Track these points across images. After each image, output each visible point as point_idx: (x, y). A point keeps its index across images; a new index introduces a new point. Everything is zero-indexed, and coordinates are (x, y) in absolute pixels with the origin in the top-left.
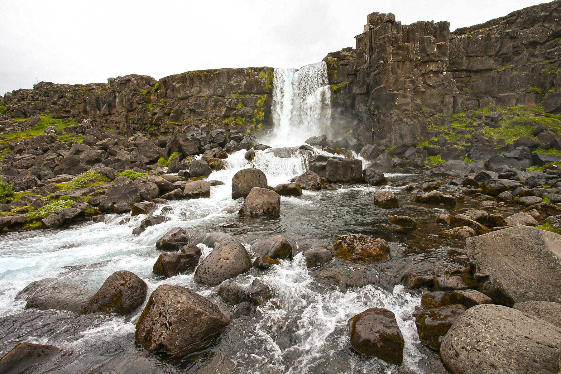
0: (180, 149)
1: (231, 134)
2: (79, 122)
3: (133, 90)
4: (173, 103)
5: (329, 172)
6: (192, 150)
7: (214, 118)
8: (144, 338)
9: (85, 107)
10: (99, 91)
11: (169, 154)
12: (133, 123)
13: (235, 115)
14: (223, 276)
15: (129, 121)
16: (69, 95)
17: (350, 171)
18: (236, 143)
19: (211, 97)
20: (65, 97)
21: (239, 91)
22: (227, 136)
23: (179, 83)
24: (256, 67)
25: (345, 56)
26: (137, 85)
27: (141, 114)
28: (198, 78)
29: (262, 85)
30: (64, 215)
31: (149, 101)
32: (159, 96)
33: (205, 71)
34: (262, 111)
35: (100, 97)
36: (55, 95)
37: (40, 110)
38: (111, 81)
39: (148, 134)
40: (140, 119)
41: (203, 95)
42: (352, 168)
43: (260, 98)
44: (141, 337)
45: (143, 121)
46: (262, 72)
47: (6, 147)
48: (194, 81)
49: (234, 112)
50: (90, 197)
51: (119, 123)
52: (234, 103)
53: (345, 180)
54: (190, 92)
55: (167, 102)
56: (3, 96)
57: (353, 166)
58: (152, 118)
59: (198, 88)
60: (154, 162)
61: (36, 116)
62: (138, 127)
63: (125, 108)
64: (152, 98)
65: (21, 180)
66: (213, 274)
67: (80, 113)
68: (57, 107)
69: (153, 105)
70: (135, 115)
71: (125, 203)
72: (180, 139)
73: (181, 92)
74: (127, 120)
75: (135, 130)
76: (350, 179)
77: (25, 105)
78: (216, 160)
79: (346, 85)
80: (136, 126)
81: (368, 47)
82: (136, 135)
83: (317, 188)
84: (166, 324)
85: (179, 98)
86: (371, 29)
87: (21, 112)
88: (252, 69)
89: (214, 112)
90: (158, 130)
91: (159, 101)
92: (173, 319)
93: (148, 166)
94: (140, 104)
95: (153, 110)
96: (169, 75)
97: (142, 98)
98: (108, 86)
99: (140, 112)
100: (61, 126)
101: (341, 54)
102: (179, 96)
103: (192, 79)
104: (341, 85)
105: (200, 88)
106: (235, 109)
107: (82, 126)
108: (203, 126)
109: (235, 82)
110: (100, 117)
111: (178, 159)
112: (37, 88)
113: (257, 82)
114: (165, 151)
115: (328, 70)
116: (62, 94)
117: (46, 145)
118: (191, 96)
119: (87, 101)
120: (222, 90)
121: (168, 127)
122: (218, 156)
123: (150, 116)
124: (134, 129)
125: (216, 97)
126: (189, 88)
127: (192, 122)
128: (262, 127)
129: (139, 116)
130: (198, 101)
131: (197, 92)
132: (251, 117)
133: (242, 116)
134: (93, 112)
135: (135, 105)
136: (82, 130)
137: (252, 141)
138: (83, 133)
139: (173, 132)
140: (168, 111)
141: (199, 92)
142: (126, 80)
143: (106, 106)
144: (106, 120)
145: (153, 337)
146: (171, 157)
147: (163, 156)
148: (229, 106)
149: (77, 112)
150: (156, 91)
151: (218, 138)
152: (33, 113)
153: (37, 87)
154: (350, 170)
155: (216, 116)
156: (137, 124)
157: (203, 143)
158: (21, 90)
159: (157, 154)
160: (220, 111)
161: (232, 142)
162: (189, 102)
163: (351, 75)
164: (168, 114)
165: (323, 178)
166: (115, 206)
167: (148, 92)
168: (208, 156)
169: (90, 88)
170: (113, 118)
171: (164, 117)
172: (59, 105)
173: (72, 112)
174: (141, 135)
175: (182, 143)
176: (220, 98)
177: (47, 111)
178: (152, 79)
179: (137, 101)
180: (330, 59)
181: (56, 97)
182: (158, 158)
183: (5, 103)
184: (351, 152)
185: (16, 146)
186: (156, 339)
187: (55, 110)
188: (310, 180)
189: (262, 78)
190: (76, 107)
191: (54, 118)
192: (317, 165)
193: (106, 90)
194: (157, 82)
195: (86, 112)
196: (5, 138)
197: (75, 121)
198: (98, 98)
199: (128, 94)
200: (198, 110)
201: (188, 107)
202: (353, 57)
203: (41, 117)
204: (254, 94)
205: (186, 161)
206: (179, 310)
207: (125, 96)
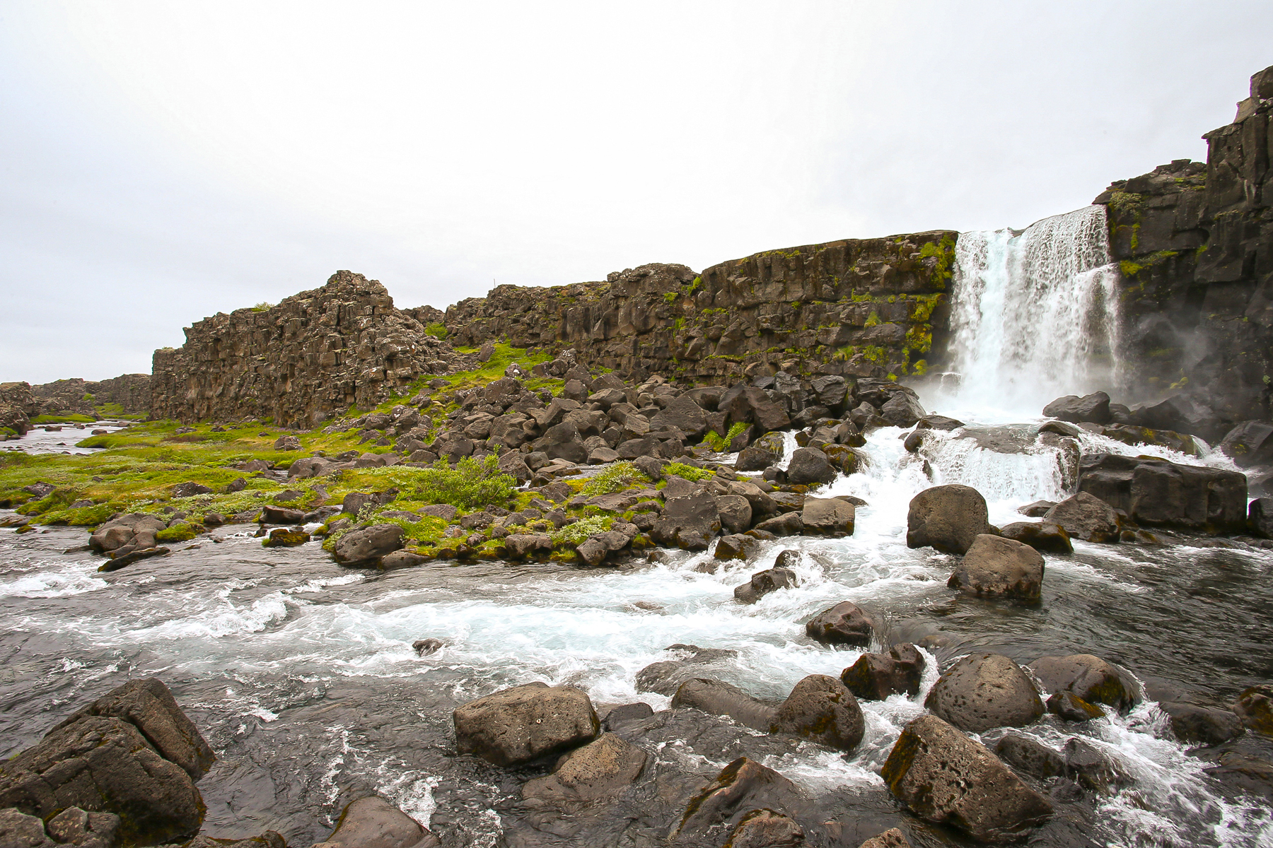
0: (751, 417)
1: (858, 387)
2: (555, 354)
3: (652, 293)
4: (728, 318)
5: (1141, 500)
6: (776, 419)
7: (812, 346)
8: (915, 797)
9: (564, 327)
10: (590, 297)
11: (728, 424)
12: (646, 357)
13: (860, 342)
14: (997, 718)
15: (638, 352)
16: (540, 306)
17: (1205, 502)
18: (872, 408)
19: (807, 301)
20: (534, 309)
21: (871, 289)
22: (850, 391)
23: (741, 276)
24: (913, 232)
25: (1165, 184)
26: (659, 283)
27: (662, 339)
28: (780, 264)
29: (928, 273)
30: (607, 544)
31: (678, 313)
32: (699, 304)
33: (796, 248)
34: (927, 333)
35: (591, 308)
36: (519, 306)
37: (493, 333)
38: (613, 278)
39: (673, 378)
40: (660, 348)
41: (789, 298)
42: (1212, 494)
43: (921, 302)
44: (910, 793)
45: (665, 352)
46: (928, 244)
47: (451, 399)
48: (774, 270)
49: (859, 334)
50: (632, 513)
51: (622, 355)
52: (860, 314)
53: (1189, 522)
54: (763, 294)
55: (715, 314)
56: (444, 311)
57: (1216, 487)
58: (683, 346)
59: (781, 285)
60: (695, 439)
61: (487, 344)
62: (655, 365)
63: (635, 327)
64: (685, 306)
65: (507, 467)
66: (975, 711)
67: (555, 337)
68: (519, 327)
69: (687, 320)
70: (652, 340)
71: (696, 532)
72: (752, 396)
73: (745, 294)
74: (635, 350)
75: (650, 370)
76: (1205, 520)
77: (473, 325)
78: (843, 450)
79: (1169, 258)
80: (651, 362)
81: (1252, 156)
82: (650, 382)
83: (1107, 537)
84: (958, 784)
85: (739, 307)
86: (1262, 110)
87: (467, 336)
88: (903, 237)
89: (812, 335)
90: (693, 370)
91: (698, 312)
92: (974, 777)
93: (687, 448)
94: (662, 319)
95: (686, 331)
96: (721, 262)
97: (666, 307)
98: (604, 287)
99: (661, 334)
100: (526, 362)
101: (1152, 181)
102: (740, 302)
103: (770, 267)
104: (1151, 260)
105: (785, 283)
106: (860, 328)
107: (560, 362)
108: (788, 364)
109: (863, 269)
110: (587, 345)
111: (747, 436)
112: (494, 297)
113: (916, 269)
114: (717, 418)
115: (1110, 226)
116: (528, 305)
117: (507, 397)
118: (766, 302)
119: (569, 315)
120: (833, 286)
121: (714, 364)
122: (846, 440)
123: (680, 342)
124: (647, 368)
125: (817, 303)
126: (762, 285)
127: (764, 357)
128: (923, 367)
129: (659, 343)
130: (779, 312)
131: (777, 293)
132: (897, 345)
133: (878, 342)
134: (577, 336)
135: (652, 322)
136: (560, 370)
137: (910, 405)
138: (561, 375)
139: (724, 375)
140: (717, 333)
141: (782, 293)
142: (639, 275)
143: (600, 325)
144: (599, 351)
145: (936, 799)
146: (731, 431)
147: (715, 429)
148: (848, 322)
149: (549, 336)
150: (694, 292)
151: (829, 395)
152: (484, 338)
153: (493, 294)
154: (1206, 497)
155: (818, 343)
156: (654, 357)
157: (794, 406)
158: (469, 299)
159: (702, 423)
160: (828, 332)
161: (863, 407)
162: (759, 315)
163: (1184, 231)
164: (716, 339)
165: (1122, 513)
166: (681, 534)
167: (679, 296)
168: (825, 439)
169: (574, 293)
170: (609, 347)
171: (707, 344)
172: (523, 324)
173: (542, 336)
174: (660, 380)
175: (755, 404)
176: (827, 305)
177: (504, 334)
178: (687, 270)
179: (657, 313)
180: (1117, 196)
181: (519, 310)
182: (705, 432)
183: (446, 322)
184: (1190, 440)
185: (465, 397)
186: (941, 803)
187: (516, 333)
188: (1089, 517)
189: (928, 258)
190: (550, 326)
191: (513, 346)
192: (1103, 479)
193: (602, 295)
194: (695, 276)
195: (564, 335)
196: (449, 384)
197: (546, 352)
198: (587, 310)
199: (640, 302)
200: (778, 331)
201: (758, 325)
202: (1193, 185)
203: (496, 346)
204: (908, 293)
205: (763, 444)
206: (982, 765)
207: (636, 305)
